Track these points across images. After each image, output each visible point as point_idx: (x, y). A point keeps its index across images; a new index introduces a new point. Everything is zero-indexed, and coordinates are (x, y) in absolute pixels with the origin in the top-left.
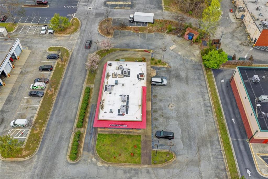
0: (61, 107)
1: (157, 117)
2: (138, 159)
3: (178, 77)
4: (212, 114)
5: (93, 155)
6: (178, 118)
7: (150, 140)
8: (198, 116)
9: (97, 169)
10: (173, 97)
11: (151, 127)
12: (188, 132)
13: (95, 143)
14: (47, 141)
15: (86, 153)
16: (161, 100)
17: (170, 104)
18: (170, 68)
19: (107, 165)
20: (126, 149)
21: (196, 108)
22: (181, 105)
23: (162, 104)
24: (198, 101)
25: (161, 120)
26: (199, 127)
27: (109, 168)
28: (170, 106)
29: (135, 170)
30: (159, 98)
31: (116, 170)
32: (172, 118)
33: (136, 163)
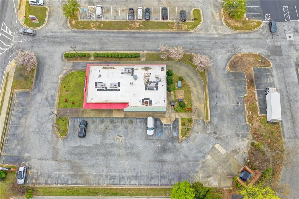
0: (118, 37)
1: (105, 123)
2: (63, 106)
3: (164, 150)
4: (109, 184)
5: (69, 70)
6: (103, 145)
7: (79, 116)
8: (107, 167)
9: (57, 75)
10: (132, 141)
11: (93, 117)
12: (87, 154)
13: (79, 70)
14: (83, 34)
15: (71, 64)
16: (126, 128)
17: (122, 138)
18: (179, 142)
19: (59, 82)
20: (72, 95)
21: (117, 166)
22: (121, 150)
23: (121, 129)
24: (127, 171)
25: (102, 127)
26: (93, 166)
27: (57, 84)
28: (119, 138)
29: (53, 104)
30: (130, 126)
31: (55, 89)
32: (104, 139)
33: (59, 104)
